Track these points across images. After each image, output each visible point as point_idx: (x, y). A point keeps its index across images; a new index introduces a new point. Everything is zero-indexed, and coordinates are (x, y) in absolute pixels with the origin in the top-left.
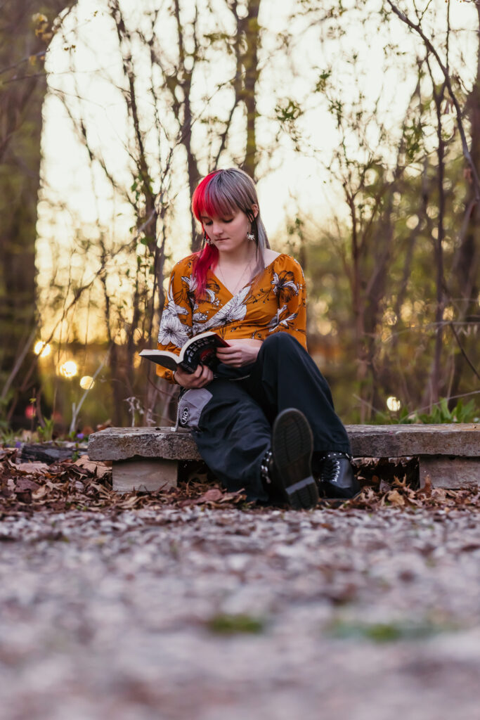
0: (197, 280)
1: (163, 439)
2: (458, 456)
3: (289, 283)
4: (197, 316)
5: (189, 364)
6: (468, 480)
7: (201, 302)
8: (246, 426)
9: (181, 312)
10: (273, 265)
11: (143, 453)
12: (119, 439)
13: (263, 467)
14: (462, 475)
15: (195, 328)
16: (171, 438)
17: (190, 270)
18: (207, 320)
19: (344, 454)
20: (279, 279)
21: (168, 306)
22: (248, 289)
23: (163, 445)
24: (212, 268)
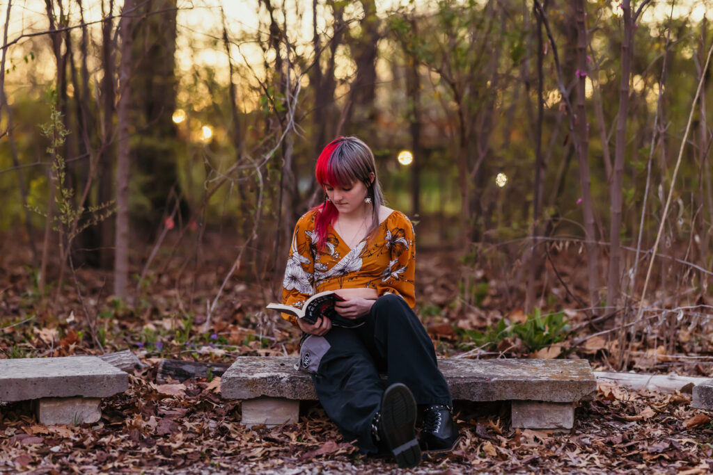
0: (319, 234)
1: (287, 382)
2: (546, 402)
3: (401, 239)
4: (318, 265)
5: (311, 318)
6: (554, 421)
7: (321, 254)
8: (359, 382)
9: (304, 262)
10: (386, 222)
11: (269, 393)
12: (248, 380)
13: (373, 426)
14: (550, 417)
15: (317, 275)
16: (294, 381)
17: (313, 225)
18: (327, 270)
19: (445, 406)
20: (392, 236)
21: (292, 256)
22: (364, 244)
23: (286, 386)
24: (332, 223)
